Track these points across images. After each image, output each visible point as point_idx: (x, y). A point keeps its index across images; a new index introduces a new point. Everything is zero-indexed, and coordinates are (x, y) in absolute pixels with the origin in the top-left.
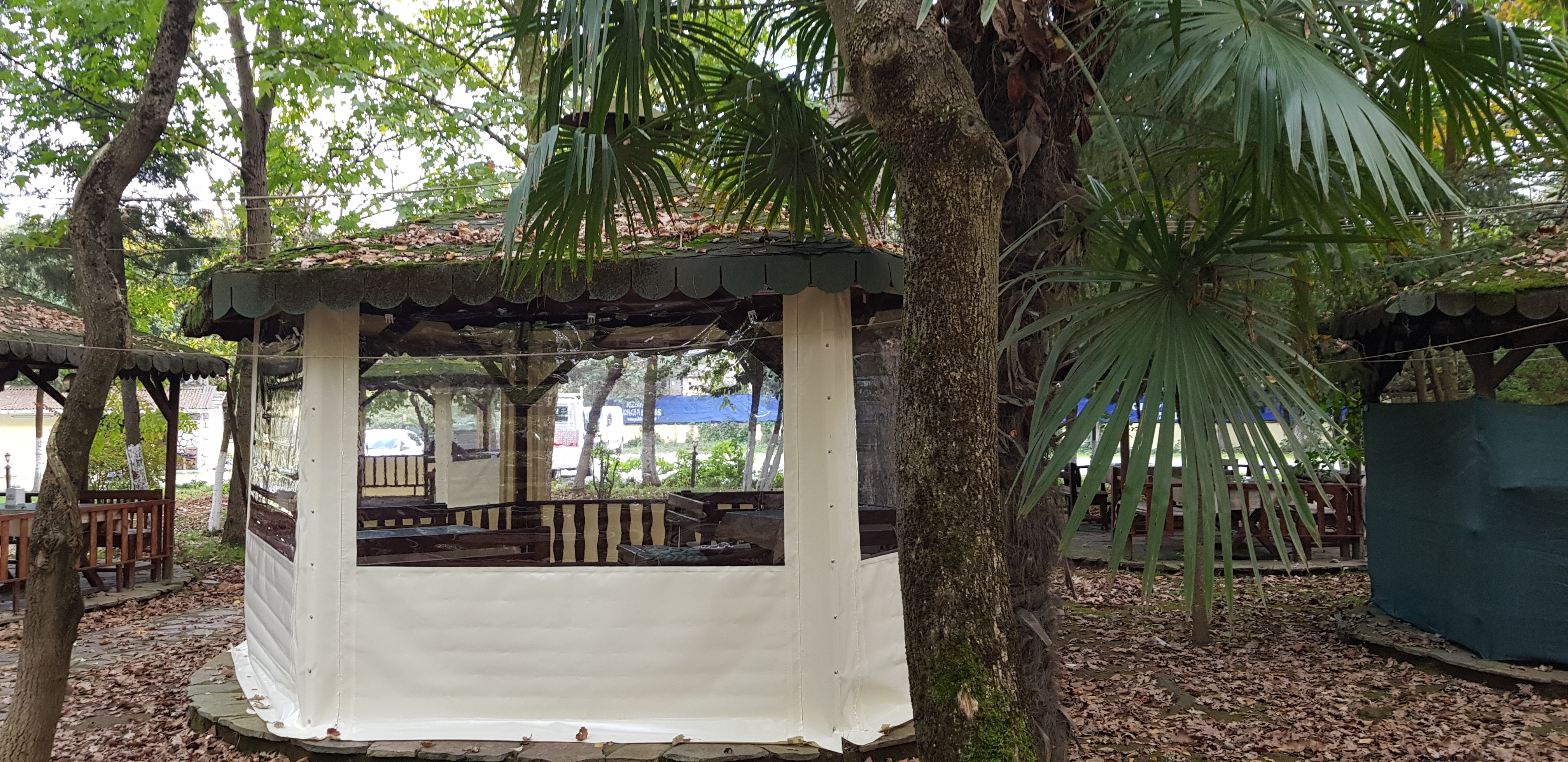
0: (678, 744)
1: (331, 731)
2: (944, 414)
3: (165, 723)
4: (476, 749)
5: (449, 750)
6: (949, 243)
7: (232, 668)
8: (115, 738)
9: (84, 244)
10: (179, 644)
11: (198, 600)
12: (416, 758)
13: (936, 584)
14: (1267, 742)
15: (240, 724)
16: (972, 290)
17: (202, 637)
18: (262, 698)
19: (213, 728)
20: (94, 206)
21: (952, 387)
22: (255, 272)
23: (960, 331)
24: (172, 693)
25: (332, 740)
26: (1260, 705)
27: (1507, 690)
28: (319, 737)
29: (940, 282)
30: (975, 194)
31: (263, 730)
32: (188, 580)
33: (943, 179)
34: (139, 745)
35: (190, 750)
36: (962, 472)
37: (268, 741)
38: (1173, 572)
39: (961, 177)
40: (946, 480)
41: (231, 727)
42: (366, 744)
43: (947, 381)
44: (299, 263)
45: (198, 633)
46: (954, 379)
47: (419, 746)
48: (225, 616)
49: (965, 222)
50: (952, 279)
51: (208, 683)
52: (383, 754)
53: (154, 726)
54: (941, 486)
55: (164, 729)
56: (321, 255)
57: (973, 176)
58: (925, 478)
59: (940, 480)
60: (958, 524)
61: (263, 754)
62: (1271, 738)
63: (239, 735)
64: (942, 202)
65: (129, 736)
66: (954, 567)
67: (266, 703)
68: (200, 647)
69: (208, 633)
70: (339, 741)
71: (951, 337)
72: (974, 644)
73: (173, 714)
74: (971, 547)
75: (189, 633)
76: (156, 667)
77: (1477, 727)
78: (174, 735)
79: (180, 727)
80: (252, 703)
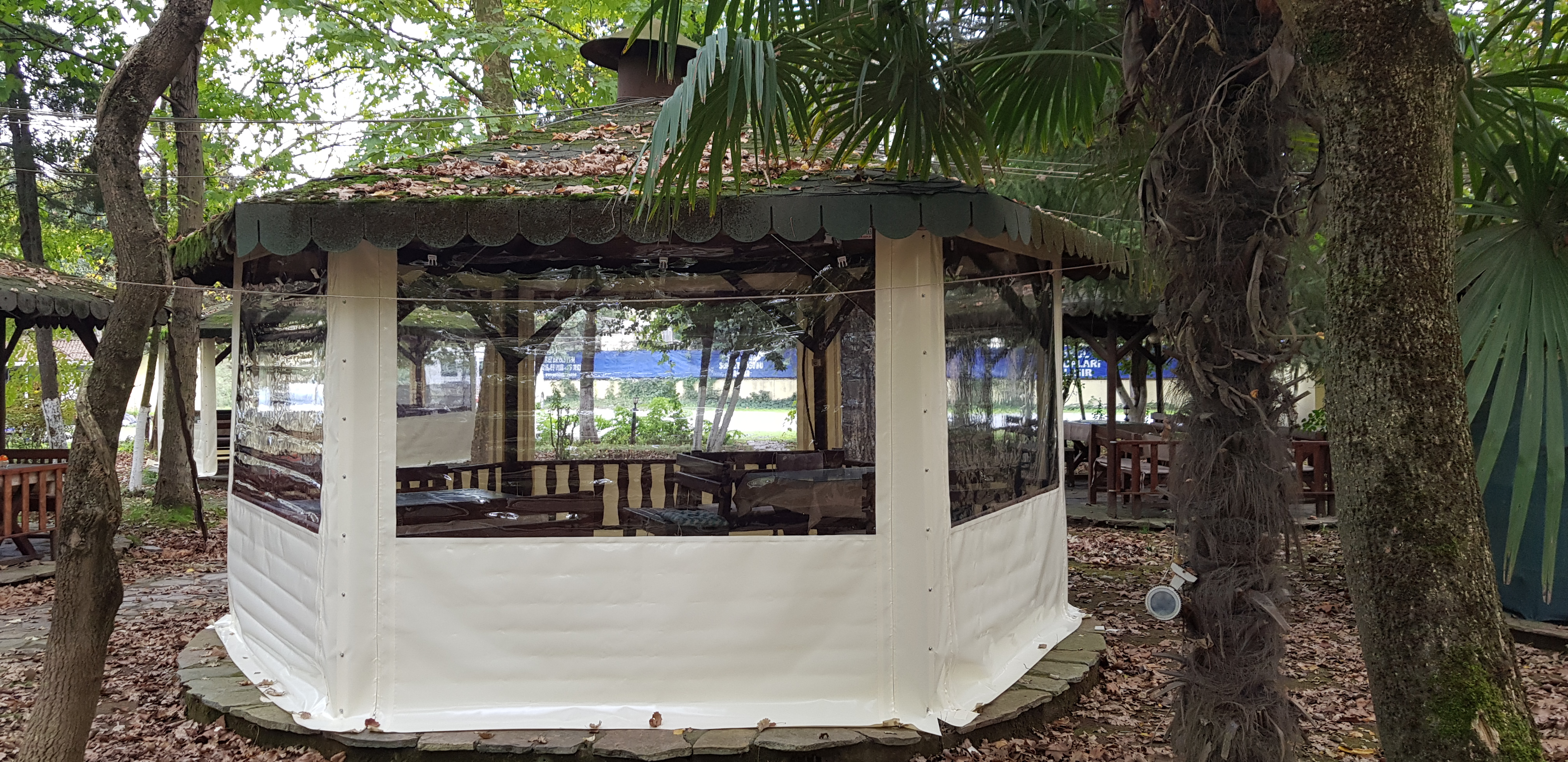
0: (764, 730)
1: (369, 722)
2: (1415, 372)
3: (157, 712)
4: (542, 739)
5: (513, 742)
6: (1412, 158)
7: (222, 647)
8: (102, 731)
9: (115, 161)
10: (139, 619)
11: (143, 569)
12: (475, 750)
13: (1426, 587)
14: (1353, 711)
15: (257, 715)
16: (1439, 217)
17: (163, 610)
18: (271, 684)
19: (221, 719)
20: (125, 117)
21: (1423, 338)
22: (287, 203)
23: (1428, 267)
24: (152, 677)
25: (372, 732)
26: (1322, 670)
27: (1556, 651)
28: (358, 730)
29: (1400, 206)
30: (1439, 98)
31: (288, 722)
32: (127, 546)
33: (1403, 77)
34: (134, 740)
35: (199, 745)
36: (1443, 445)
37: (296, 734)
38: (1158, 529)
39: (1425, 74)
40: (1426, 455)
41: (246, 718)
42: (414, 737)
43: (1416, 332)
44: (337, 195)
45: (157, 605)
46: (1425, 328)
47: (477, 738)
48: (182, 586)
49: (1429, 131)
50: (1416, 202)
51: (200, 665)
52: (436, 748)
53: (146, 717)
54: (1420, 462)
55: (157, 720)
56: (359, 186)
57: (1438, 76)
58: (1398, 453)
59: (1418, 455)
60: (1447, 509)
61: (291, 749)
62: (1355, 706)
63: (256, 726)
64: (1402, 106)
65: (119, 728)
66: (1449, 564)
67: (279, 689)
68: (165, 622)
69: (169, 606)
70: (381, 733)
71: (1418, 276)
72: (1482, 659)
73: (164, 702)
74: (1463, 539)
75: (147, 607)
76: (122, 646)
77: (1549, 691)
78: (175, 727)
79: (175, 717)
80: (262, 689)
